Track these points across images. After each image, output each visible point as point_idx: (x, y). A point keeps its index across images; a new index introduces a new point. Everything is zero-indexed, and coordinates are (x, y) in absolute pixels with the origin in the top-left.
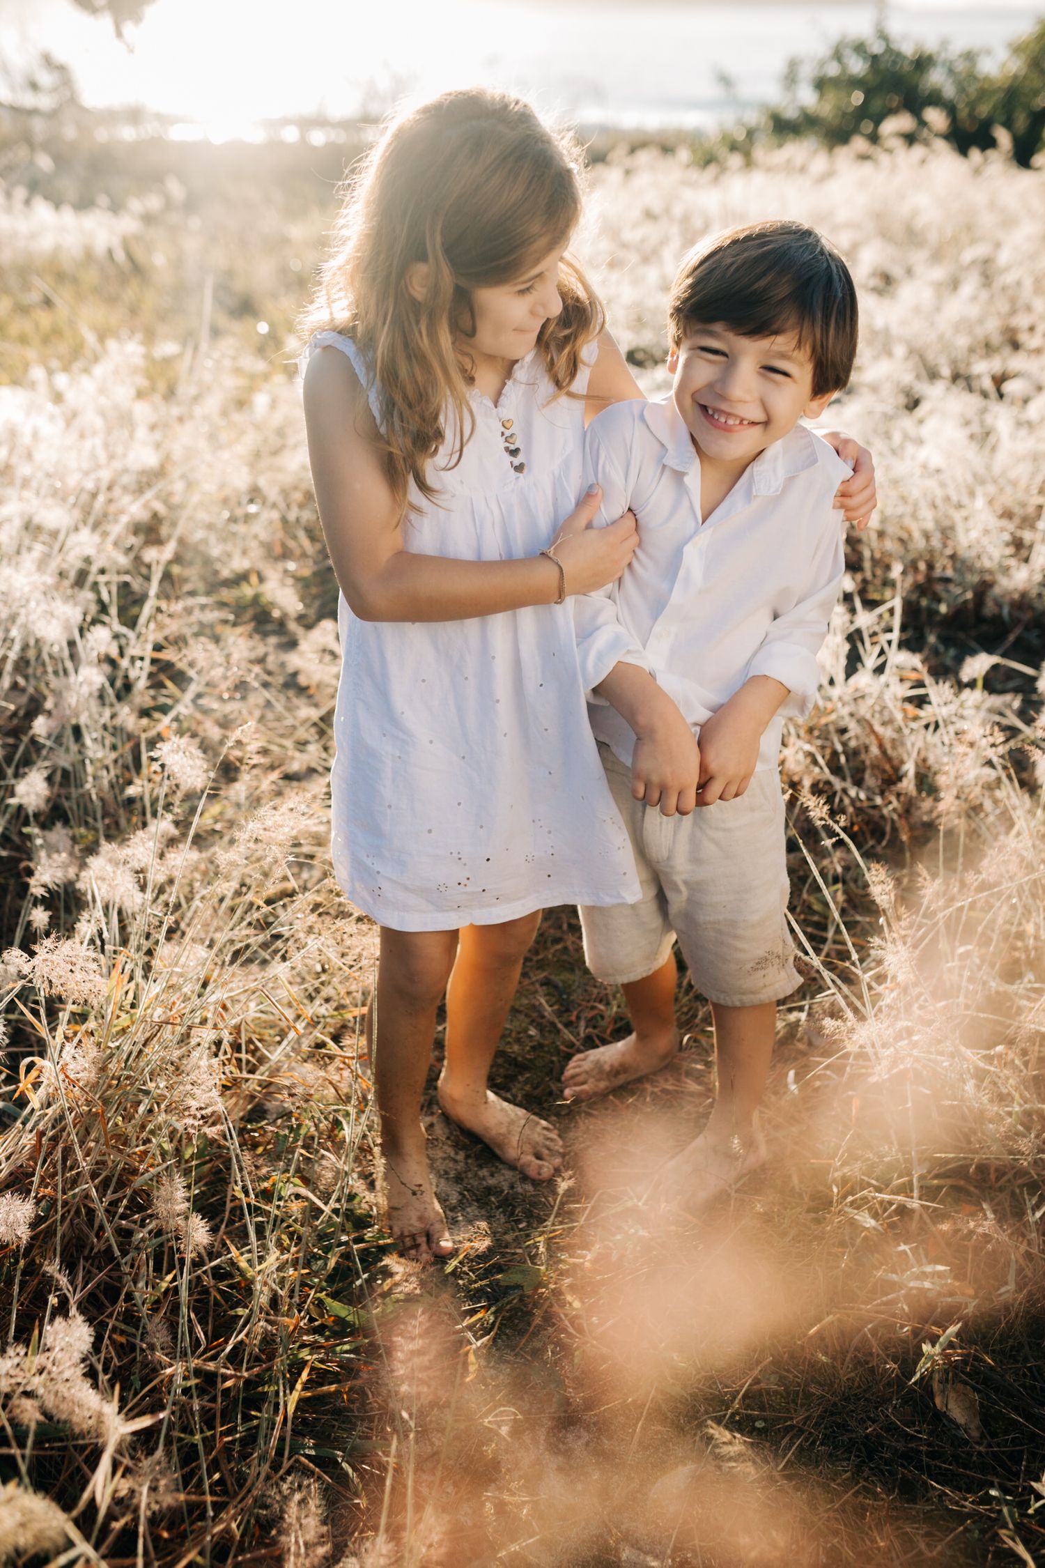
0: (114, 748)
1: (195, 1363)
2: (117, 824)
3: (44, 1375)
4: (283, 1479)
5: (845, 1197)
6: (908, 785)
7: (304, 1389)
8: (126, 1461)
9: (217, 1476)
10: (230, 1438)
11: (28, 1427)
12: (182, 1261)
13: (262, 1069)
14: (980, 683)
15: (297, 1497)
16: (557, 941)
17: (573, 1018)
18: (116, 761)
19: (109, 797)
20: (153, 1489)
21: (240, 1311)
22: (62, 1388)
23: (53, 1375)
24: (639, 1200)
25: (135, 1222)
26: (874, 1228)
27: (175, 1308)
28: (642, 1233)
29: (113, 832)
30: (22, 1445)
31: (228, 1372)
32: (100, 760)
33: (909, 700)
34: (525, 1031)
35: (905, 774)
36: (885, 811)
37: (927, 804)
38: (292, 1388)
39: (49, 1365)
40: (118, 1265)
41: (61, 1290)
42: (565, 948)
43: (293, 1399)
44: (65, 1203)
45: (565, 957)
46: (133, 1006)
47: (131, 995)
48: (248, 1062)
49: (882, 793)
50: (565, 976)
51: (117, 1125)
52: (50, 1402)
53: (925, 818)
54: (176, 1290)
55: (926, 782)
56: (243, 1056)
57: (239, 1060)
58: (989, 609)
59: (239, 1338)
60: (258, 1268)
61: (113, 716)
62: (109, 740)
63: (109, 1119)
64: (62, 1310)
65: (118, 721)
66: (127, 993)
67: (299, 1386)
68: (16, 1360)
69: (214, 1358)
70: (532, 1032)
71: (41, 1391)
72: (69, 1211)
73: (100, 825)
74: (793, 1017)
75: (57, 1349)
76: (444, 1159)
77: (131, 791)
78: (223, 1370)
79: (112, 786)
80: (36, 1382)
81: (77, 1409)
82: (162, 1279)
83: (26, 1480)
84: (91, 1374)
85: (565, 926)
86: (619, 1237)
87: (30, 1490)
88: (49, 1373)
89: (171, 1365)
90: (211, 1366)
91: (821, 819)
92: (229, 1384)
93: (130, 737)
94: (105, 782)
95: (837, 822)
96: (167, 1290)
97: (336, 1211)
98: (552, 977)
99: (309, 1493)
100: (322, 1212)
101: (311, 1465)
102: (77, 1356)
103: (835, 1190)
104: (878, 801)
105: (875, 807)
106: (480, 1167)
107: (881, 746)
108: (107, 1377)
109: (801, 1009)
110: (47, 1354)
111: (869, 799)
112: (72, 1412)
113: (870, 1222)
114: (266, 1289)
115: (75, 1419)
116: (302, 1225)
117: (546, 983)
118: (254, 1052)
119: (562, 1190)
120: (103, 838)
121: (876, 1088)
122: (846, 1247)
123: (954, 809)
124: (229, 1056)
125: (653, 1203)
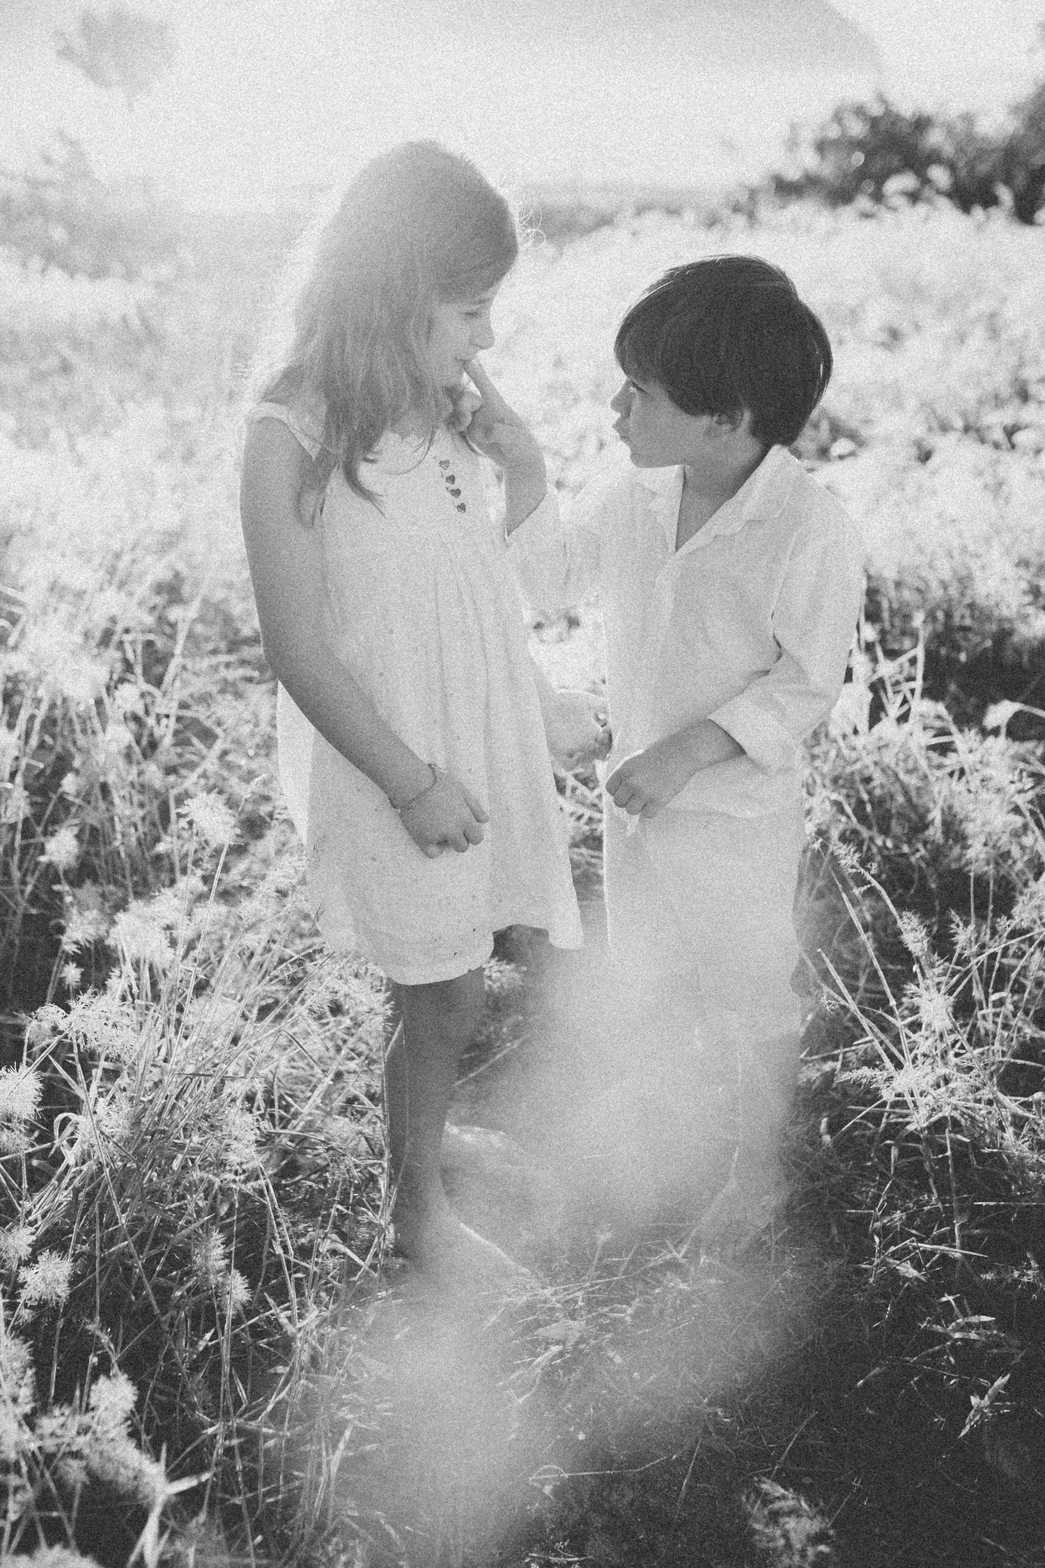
0: (142, 805)
1: (236, 1422)
2: (145, 881)
3: (89, 1435)
4: (328, 1541)
5: (886, 1248)
6: (935, 832)
7: (348, 1448)
8: (172, 1523)
9: (259, 1538)
10: (272, 1500)
11: (73, 1488)
12: (223, 1318)
13: (295, 1123)
14: (1003, 730)
15: (343, 1558)
18: (143, 819)
19: (136, 853)
20: (199, 1551)
21: (280, 1369)
22: (106, 1447)
23: (99, 1435)
24: (678, 1252)
25: (173, 1279)
26: (917, 1279)
27: (216, 1367)
28: (683, 1286)
29: (142, 889)
30: (68, 1507)
31: (271, 1431)
32: (129, 817)
33: (932, 748)
35: (932, 822)
36: (913, 859)
37: (955, 851)
38: (335, 1447)
39: (94, 1426)
40: (158, 1323)
41: (102, 1348)
43: (336, 1458)
44: (103, 1260)
46: (165, 1061)
47: (163, 1052)
48: (281, 1118)
49: (909, 843)
51: (151, 1180)
52: (95, 1461)
53: (954, 866)
54: (217, 1348)
55: (954, 830)
56: (277, 1112)
57: (272, 1116)
58: (1009, 655)
59: (281, 1396)
60: (299, 1325)
61: (140, 774)
62: (137, 798)
63: (145, 1174)
64: (103, 1369)
65: (146, 778)
66: (159, 1049)
67: (341, 1446)
68: (62, 1420)
69: (254, 1417)
71: (86, 1451)
72: (107, 1268)
73: (128, 882)
74: (828, 1066)
75: (102, 1408)
77: (161, 848)
78: (265, 1430)
79: (140, 843)
80: (81, 1442)
81: (122, 1470)
82: (201, 1338)
83: (73, 1543)
84: (133, 1434)
86: (657, 1291)
87: (77, 1553)
88: (94, 1433)
89: (212, 1425)
90: (253, 1425)
91: (853, 867)
92: (271, 1443)
93: (157, 794)
94: (133, 839)
95: (868, 870)
96: (206, 1348)
97: (373, 1266)
99: (355, 1554)
100: (361, 1267)
101: (355, 1526)
102: (121, 1416)
103: (877, 1240)
104: (906, 849)
105: (904, 855)
107: (906, 793)
108: (149, 1437)
109: (835, 1058)
110: (90, 1414)
111: (896, 847)
112: (117, 1473)
113: (913, 1273)
114: (306, 1346)
115: (121, 1479)
116: (340, 1282)
118: (287, 1108)
119: (600, 1243)
120: (132, 895)
121: (913, 1137)
122: (889, 1299)
123: (982, 856)
124: (262, 1111)
125: (693, 1256)
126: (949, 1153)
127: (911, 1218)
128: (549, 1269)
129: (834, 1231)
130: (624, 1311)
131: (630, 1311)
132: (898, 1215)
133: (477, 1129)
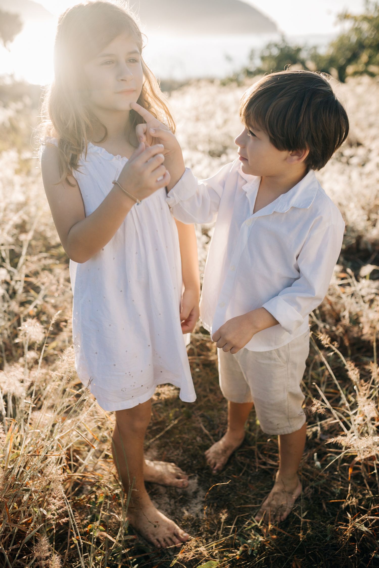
0: (9, 320)
2: (11, 354)
5: (354, 520)
6: (346, 321)
13: (80, 468)
14: (368, 277)
16: (205, 397)
17: (217, 432)
18: (10, 326)
19: (7, 341)
24: (258, 522)
25: (24, 560)
26: (367, 532)
28: (261, 539)
29: (10, 357)
32: (3, 326)
33: (340, 285)
34: (195, 439)
35: (344, 317)
36: (337, 333)
37: (356, 329)
42: (209, 401)
45: (209, 404)
46: (20, 444)
47: (19, 439)
48: (74, 465)
49: (336, 325)
50: (211, 412)
51: (14, 508)
53: (356, 335)
55: (355, 321)
56: (72, 463)
57: (70, 465)
58: (362, 246)
61: (9, 306)
62: (7, 317)
63: (10, 506)
65: (11, 309)
66: (17, 438)
70: (198, 439)
73: (4, 355)
74: (314, 429)
76: (165, 504)
77: (17, 341)
79: (9, 337)
85: (208, 390)
86: (249, 541)
91: (327, 344)
93: (16, 315)
94: (6, 336)
95: (334, 345)
97: (120, 541)
98: (205, 414)
100: (114, 543)
103: (349, 516)
104: (334, 328)
105: (333, 331)
106: (182, 506)
107: (331, 304)
109: (317, 425)
111: (331, 327)
113: (364, 529)
116: (104, 551)
117: (202, 416)
118: (76, 461)
119: (222, 520)
120: (5, 361)
121: (358, 463)
122: (356, 542)
123: (370, 332)
124: (65, 464)
125: (265, 523)
126: (376, 471)
127: (360, 501)
128: (199, 530)
129: (324, 506)
130: (235, 553)
131: (238, 553)
132: (354, 499)
133: (162, 462)
